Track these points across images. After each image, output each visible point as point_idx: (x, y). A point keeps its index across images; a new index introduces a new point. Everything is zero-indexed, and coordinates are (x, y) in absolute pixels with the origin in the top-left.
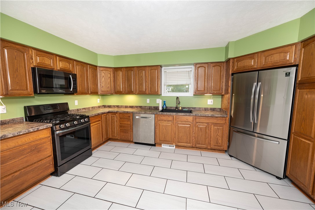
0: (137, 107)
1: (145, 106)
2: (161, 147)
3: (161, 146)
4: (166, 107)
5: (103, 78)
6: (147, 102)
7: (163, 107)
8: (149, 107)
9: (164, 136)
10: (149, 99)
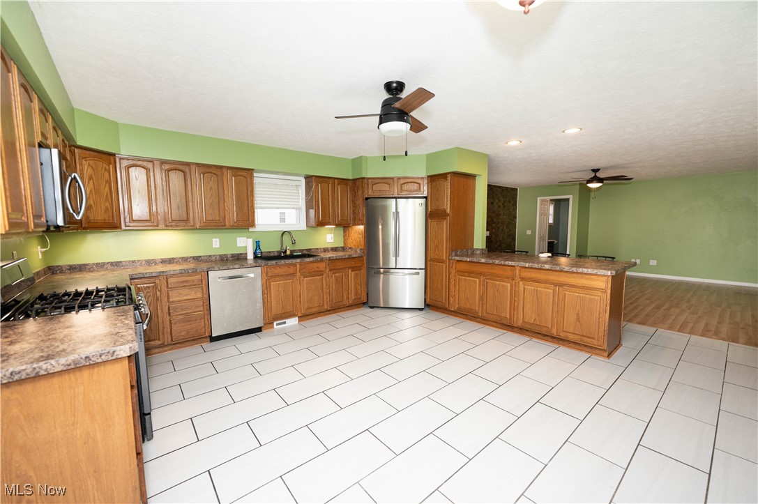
0: (185, 259)
1: (210, 256)
2: (272, 329)
3: (273, 327)
4: (262, 252)
5: (91, 182)
6: (214, 246)
7: (255, 253)
8: (220, 256)
9: (281, 306)
10: (218, 240)
